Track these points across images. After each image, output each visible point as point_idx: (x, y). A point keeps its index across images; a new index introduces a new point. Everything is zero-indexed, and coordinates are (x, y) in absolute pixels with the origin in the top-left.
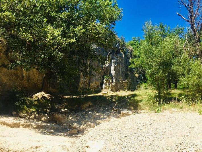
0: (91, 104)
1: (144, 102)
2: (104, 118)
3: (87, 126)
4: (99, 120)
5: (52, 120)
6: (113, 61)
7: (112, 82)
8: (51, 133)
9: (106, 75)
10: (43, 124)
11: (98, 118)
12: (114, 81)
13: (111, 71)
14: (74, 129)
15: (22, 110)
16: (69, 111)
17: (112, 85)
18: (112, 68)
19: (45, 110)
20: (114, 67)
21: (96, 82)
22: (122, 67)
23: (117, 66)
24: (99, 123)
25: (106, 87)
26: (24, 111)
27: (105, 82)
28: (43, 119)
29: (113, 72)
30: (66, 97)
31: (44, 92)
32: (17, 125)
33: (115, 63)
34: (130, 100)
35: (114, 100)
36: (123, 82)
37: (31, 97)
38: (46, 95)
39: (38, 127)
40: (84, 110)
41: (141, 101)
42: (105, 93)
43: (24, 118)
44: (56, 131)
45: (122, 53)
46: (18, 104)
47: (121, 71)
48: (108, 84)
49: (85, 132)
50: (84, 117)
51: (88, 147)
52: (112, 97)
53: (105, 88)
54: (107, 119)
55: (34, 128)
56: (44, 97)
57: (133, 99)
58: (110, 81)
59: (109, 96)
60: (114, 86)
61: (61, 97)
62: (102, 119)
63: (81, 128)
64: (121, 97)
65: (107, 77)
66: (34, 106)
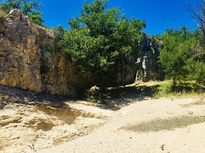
0: (125, 93)
1: (163, 91)
2: (132, 102)
3: (122, 106)
4: (129, 103)
5: (103, 103)
6: (144, 57)
7: (144, 74)
8: (104, 109)
9: (138, 69)
10: (99, 105)
11: (129, 102)
12: (145, 74)
13: (143, 66)
14: (115, 107)
15: (87, 97)
16: (111, 98)
17: (143, 77)
18: (144, 63)
19: (98, 97)
20: (145, 62)
21: (130, 75)
22: (153, 61)
23: (148, 61)
24: (129, 105)
25: (138, 78)
26: (89, 98)
27: (137, 75)
28: (98, 102)
29: (144, 67)
30: (109, 88)
31: (96, 86)
32: (89, 105)
33: (146, 59)
34: (154, 89)
35: (142, 90)
36: (152, 74)
37: (89, 89)
38: (97, 88)
39: (97, 106)
40: (121, 97)
41: (161, 90)
42: (137, 84)
43: (89, 101)
44: (106, 108)
45: (153, 49)
46: (86, 94)
47: (151, 65)
48: (140, 76)
49: (121, 109)
50: (120, 101)
51: (121, 114)
52: (141, 87)
53: (138, 80)
54: (134, 103)
55: (96, 106)
56: (96, 89)
57: (156, 89)
58: (142, 74)
59: (139, 87)
60: (145, 77)
61: (106, 89)
62: (131, 102)
63: (119, 106)
64: (148, 87)
65: (139, 71)
66: (93, 95)
